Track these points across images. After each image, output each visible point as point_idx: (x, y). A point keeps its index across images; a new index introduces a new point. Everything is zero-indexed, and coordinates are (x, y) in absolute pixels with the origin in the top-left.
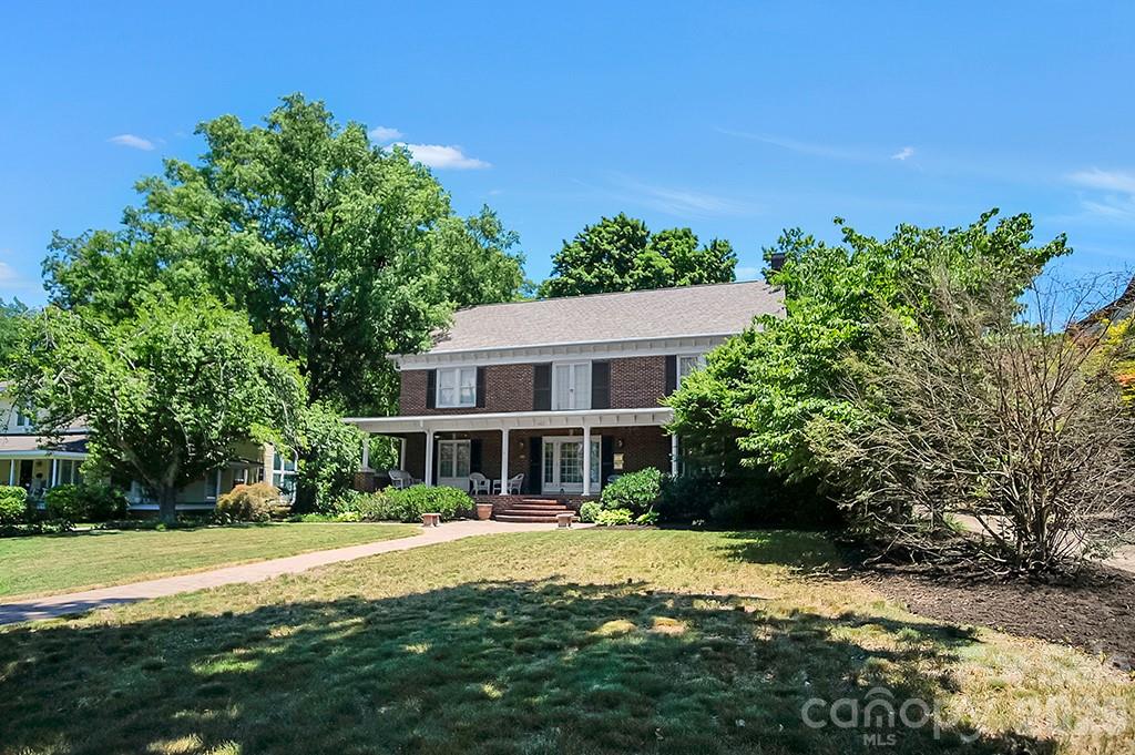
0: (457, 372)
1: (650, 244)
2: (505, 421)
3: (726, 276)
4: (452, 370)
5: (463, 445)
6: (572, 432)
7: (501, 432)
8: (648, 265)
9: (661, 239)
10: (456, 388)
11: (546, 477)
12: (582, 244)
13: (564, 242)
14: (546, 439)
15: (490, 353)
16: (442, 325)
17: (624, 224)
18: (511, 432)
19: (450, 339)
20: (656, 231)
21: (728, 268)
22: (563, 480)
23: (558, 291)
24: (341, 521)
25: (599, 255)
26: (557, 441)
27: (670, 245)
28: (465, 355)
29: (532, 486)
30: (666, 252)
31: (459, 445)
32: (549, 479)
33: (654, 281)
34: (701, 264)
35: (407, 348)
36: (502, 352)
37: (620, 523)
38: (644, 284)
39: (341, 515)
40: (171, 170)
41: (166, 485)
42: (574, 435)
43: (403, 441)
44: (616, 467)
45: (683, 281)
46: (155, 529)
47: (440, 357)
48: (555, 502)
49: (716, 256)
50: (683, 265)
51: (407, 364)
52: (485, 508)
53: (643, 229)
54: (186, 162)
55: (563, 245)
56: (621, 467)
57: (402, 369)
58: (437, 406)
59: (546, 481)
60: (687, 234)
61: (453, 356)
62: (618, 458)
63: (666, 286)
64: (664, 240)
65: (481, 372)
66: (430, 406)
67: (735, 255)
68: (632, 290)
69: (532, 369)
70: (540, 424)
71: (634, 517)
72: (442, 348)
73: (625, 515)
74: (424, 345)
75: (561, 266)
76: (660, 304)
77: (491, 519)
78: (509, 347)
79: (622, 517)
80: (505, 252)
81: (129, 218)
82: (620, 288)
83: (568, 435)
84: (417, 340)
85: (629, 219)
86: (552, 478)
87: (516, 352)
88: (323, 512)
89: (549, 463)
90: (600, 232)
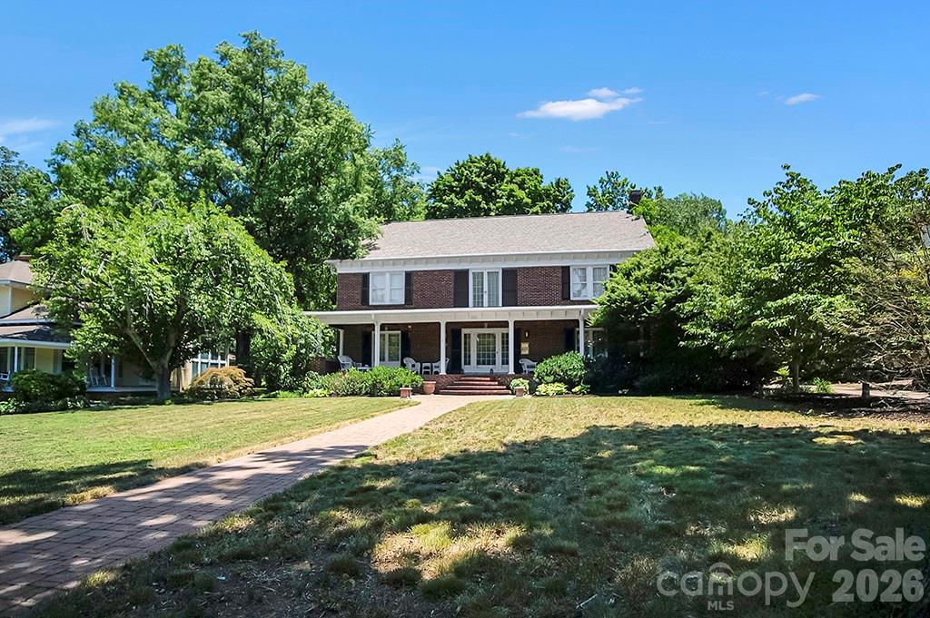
0: (388, 275)
1: (507, 178)
2: (443, 315)
3: (565, 207)
4: (383, 274)
5: (394, 335)
6: (486, 325)
7: (439, 324)
8: (510, 195)
9: (517, 175)
10: (388, 289)
11: (465, 361)
12: (453, 176)
13: (439, 173)
14: (464, 331)
15: (417, 261)
16: (370, 235)
17: (489, 161)
18: (447, 323)
19: (379, 249)
20: (513, 170)
21: (567, 201)
22: (478, 363)
23: (433, 214)
24: (312, 396)
25: (470, 184)
26: (474, 332)
27: (524, 180)
28: (395, 262)
29: (454, 367)
30: (521, 186)
31: (390, 335)
32: (468, 363)
33: (516, 209)
34: (548, 196)
35: (345, 254)
36: (428, 260)
37: (559, 394)
38: (507, 211)
39: (311, 392)
40: (122, 92)
41: (163, 367)
42: (489, 327)
43: (341, 332)
44: (523, 353)
45: (535, 209)
46: (164, 404)
47: (374, 262)
48: (489, 379)
49: (559, 191)
50: (536, 196)
51: (344, 268)
52: (431, 385)
53: (503, 167)
54: (135, 85)
55: (437, 177)
56: (527, 352)
57: (338, 272)
58: (371, 303)
59: (465, 364)
60: (536, 172)
61: (384, 262)
62: (525, 346)
63: (524, 213)
64: (519, 176)
65: (409, 275)
66: (364, 303)
67: (572, 191)
68: (496, 215)
69: (452, 275)
70: (472, 318)
71: (569, 389)
72: (373, 255)
73: (562, 387)
74: (360, 252)
75: (434, 193)
76: (547, 226)
77: (435, 393)
78: (434, 256)
79: (559, 389)
80: (409, 179)
81: (80, 131)
82: (487, 213)
83: (483, 327)
84: (354, 249)
85: (493, 157)
86: (470, 361)
87: (439, 260)
88: (291, 389)
89: (467, 349)
90: (470, 167)
